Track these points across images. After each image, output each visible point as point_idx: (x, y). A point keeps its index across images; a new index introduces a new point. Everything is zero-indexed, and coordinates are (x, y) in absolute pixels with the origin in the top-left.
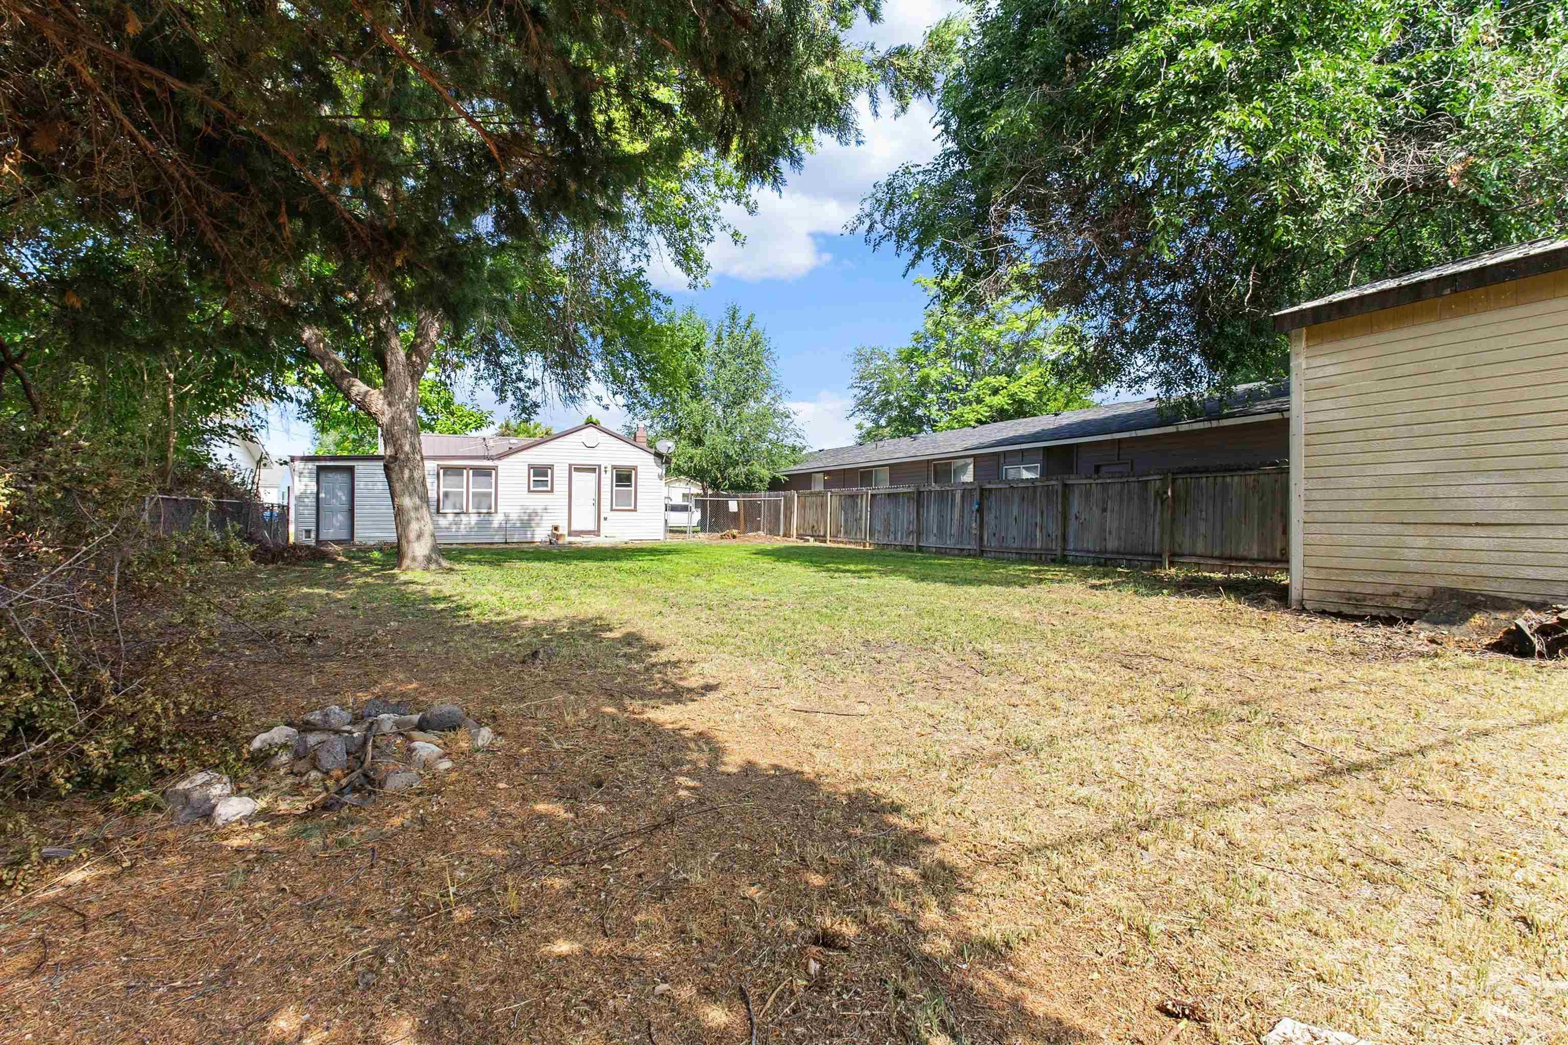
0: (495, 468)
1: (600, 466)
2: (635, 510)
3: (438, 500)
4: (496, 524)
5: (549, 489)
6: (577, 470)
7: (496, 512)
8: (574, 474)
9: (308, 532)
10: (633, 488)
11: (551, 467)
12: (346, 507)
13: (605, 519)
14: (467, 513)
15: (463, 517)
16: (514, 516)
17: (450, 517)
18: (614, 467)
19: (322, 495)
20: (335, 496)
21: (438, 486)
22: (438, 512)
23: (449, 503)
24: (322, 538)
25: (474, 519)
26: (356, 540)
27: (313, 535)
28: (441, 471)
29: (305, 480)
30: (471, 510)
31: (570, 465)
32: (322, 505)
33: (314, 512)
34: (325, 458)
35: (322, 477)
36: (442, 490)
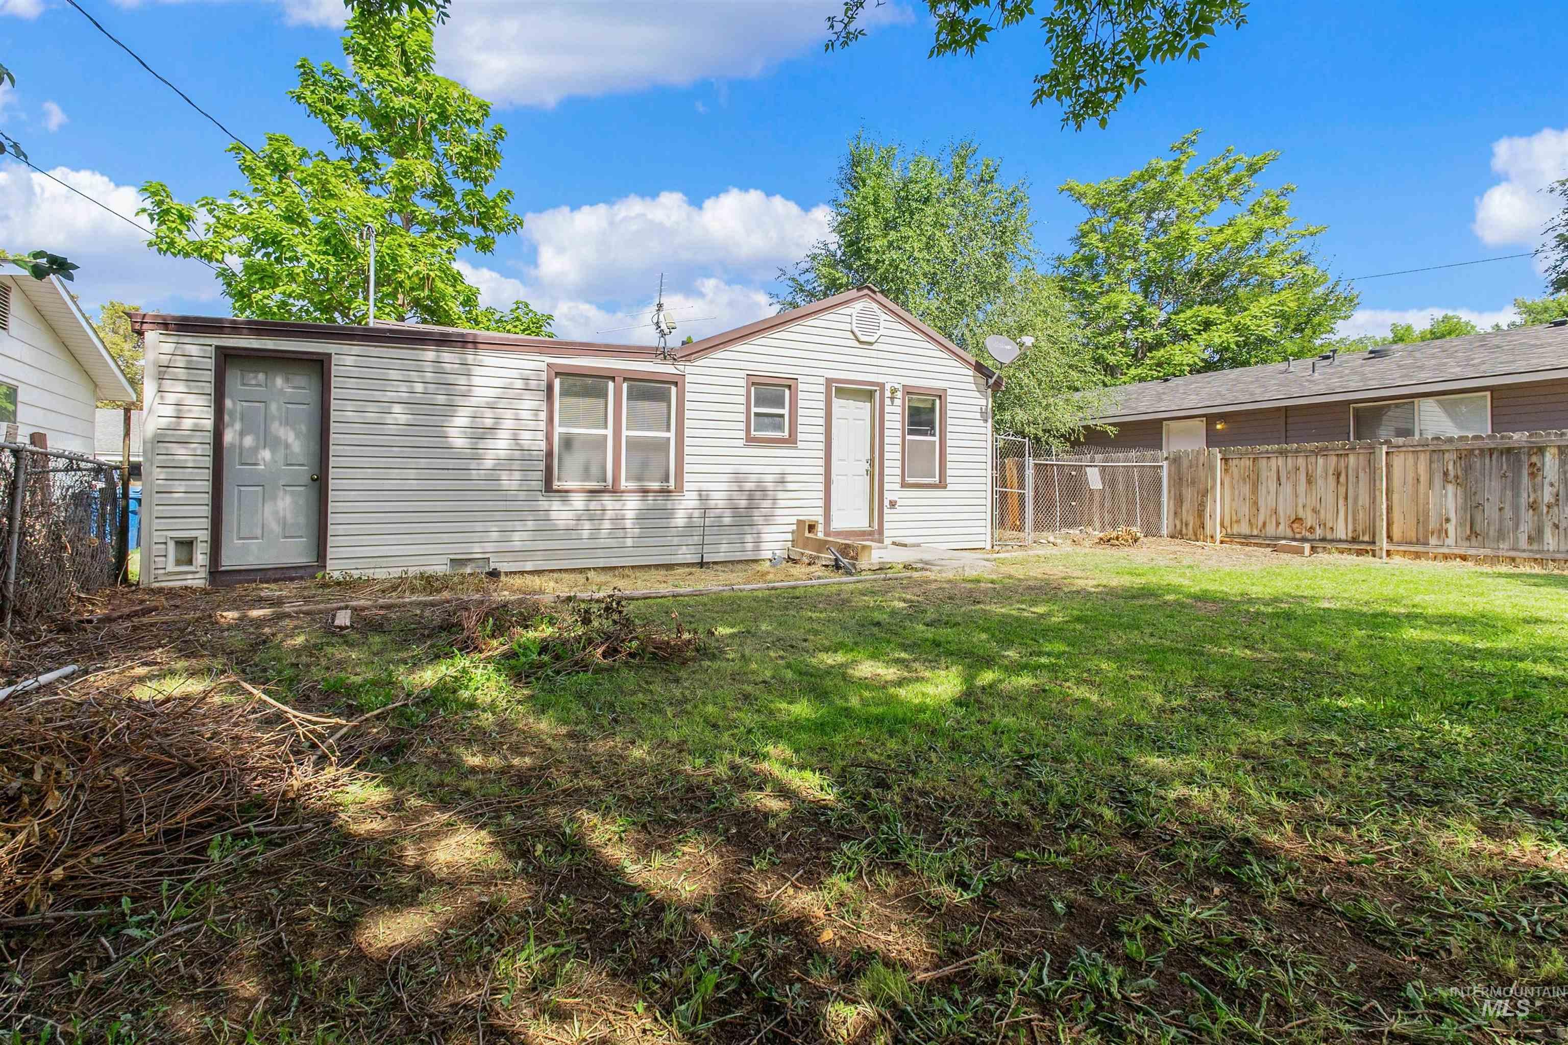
0: (677, 382)
1: (882, 386)
2: (942, 485)
3: (549, 454)
4: (680, 520)
5: (786, 434)
6: (842, 393)
7: (680, 488)
8: (837, 403)
9: (186, 546)
10: (936, 439)
11: (790, 385)
12: (304, 472)
13: (893, 504)
14: (615, 491)
15: (608, 502)
16: (718, 499)
17: (578, 502)
18: (909, 391)
19: (229, 437)
20: (269, 440)
21: (550, 420)
22: (548, 487)
23: (574, 461)
24: (228, 561)
25: (632, 505)
26: (335, 569)
27: (201, 558)
28: (557, 382)
29: (176, 390)
30: (624, 484)
31: (829, 382)
32: (231, 466)
33: (207, 486)
34: (235, 328)
35: (234, 380)
36: (558, 430)
